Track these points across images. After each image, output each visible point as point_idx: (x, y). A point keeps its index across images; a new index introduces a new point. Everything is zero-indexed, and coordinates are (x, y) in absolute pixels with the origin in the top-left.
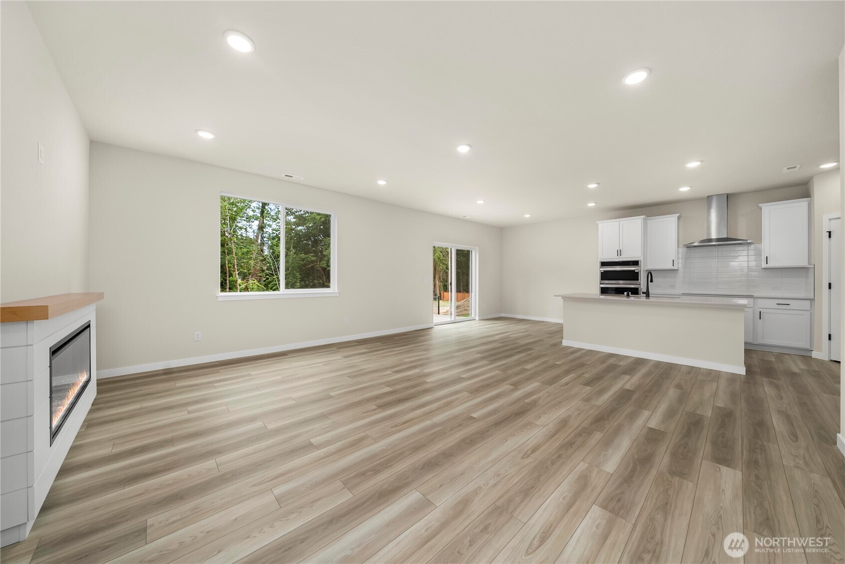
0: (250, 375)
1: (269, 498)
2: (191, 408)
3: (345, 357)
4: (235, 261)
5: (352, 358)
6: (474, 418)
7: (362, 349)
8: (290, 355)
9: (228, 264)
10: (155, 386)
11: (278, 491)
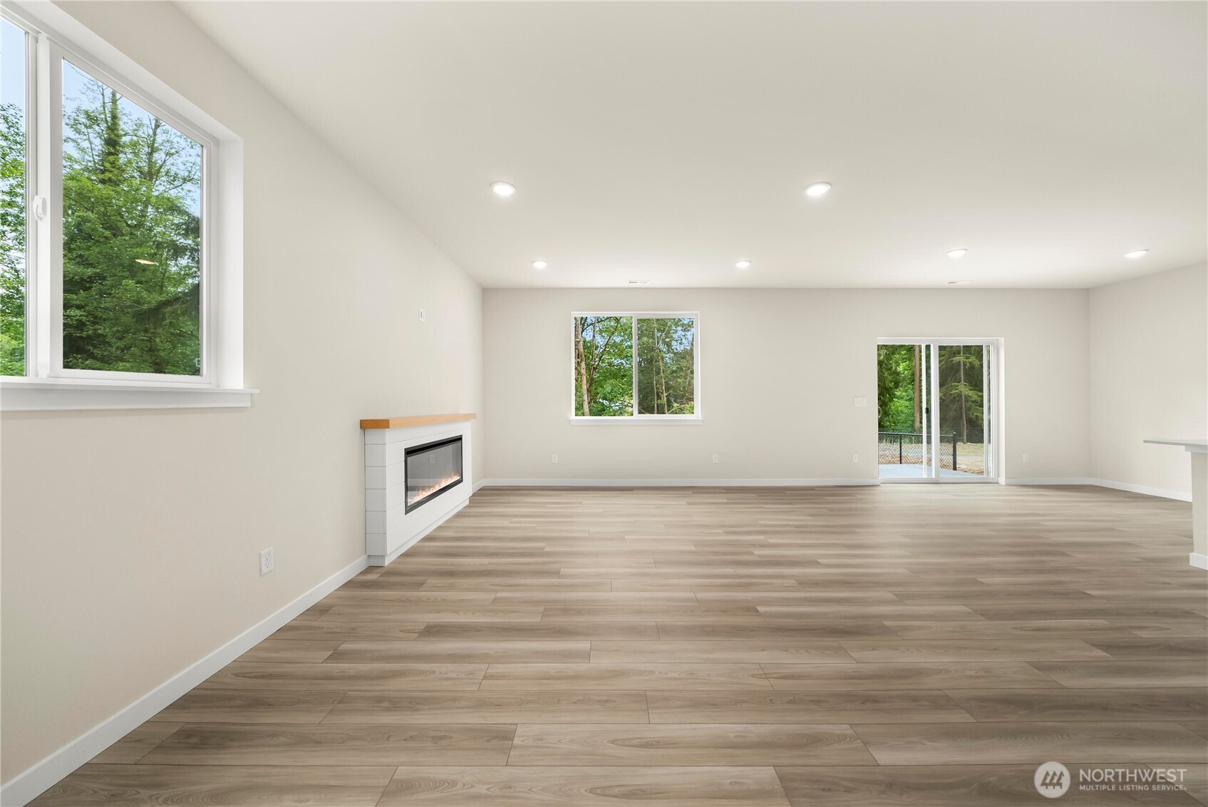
0: (581, 503)
1: (492, 596)
2: (514, 520)
3: (689, 504)
4: (663, 380)
5: (695, 506)
6: (758, 611)
7: (722, 498)
8: (635, 492)
9: (656, 384)
10: (508, 498)
11: (500, 595)
